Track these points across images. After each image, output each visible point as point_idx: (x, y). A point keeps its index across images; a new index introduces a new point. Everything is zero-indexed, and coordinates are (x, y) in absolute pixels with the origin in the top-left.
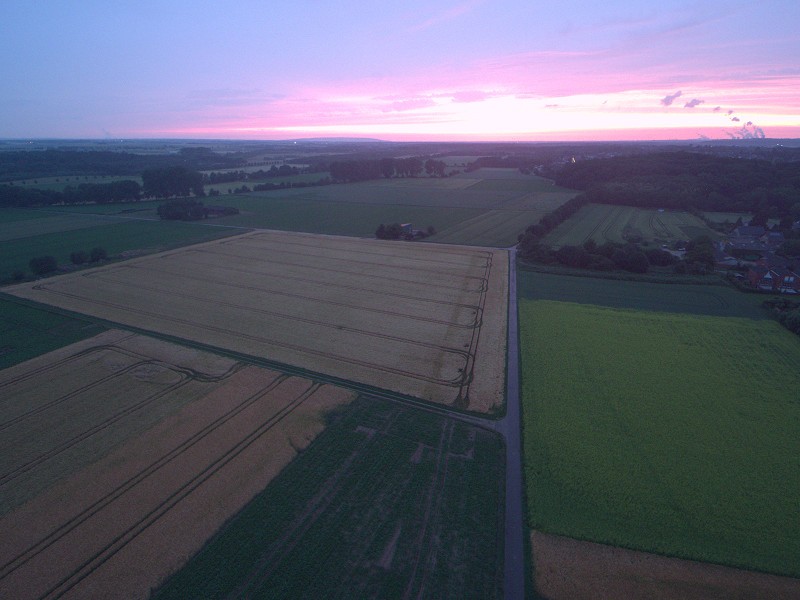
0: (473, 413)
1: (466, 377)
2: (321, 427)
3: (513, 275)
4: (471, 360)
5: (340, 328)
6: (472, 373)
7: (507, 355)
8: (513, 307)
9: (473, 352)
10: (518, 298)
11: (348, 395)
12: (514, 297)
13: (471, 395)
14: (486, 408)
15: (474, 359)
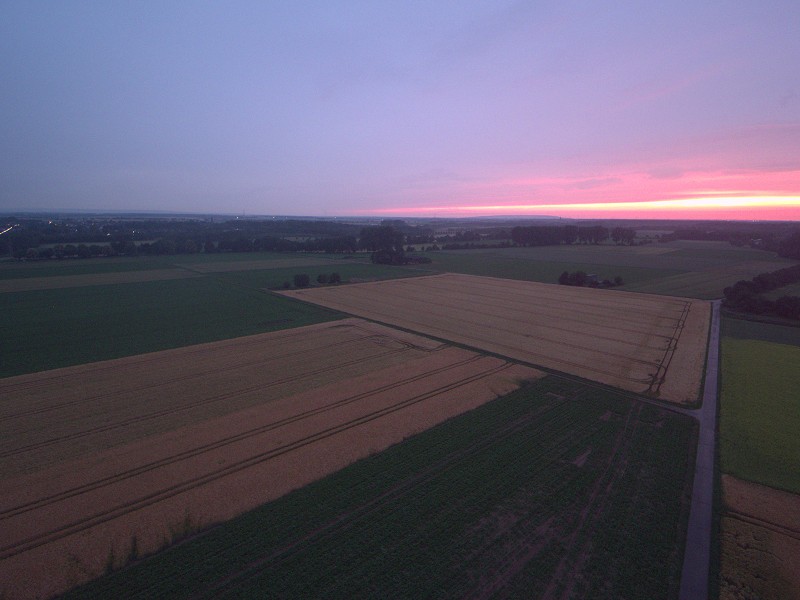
0: (662, 401)
1: (657, 380)
2: (517, 387)
3: (716, 320)
4: (662, 371)
6: (663, 379)
7: (704, 371)
8: (714, 342)
10: (721, 336)
11: (540, 374)
12: (715, 335)
13: (661, 391)
14: (678, 400)
15: (666, 370)
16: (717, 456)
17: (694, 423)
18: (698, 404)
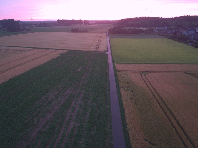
0: (100, 52)
2: (59, 55)
3: (108, 36)
4: (98, 46)
5: (63, 44)
6: (98, 48)
7: (107, 45)
8: (108, 40)
9: (99, 45)
10: (109, 38)
11: (66, 51)
12: (108, 38)
13: (98, 50)
14: (103, 51)
15: (99, 46)
16: (113, 60)
17: (107, 55)
18: (107, 51)
